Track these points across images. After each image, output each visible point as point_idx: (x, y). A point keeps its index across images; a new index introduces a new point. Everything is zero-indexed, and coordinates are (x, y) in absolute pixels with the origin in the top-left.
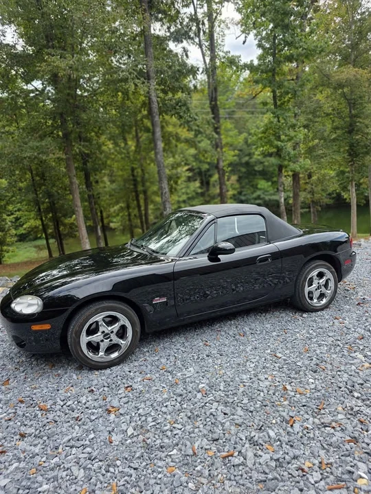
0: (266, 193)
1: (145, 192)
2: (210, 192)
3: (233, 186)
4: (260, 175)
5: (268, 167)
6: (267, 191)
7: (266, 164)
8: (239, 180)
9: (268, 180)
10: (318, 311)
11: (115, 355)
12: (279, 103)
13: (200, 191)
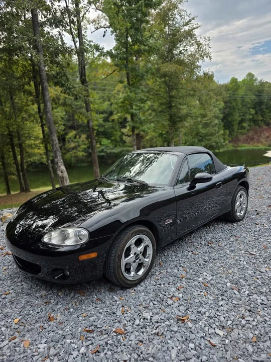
0: (108, 148)
1: (20, 146)
2: (66, 146)
3: (84, 142)
4: (103, 135)
5: (107, 128)
6: (109, 147)
7: (106, 127)
9: (108, 138)
12: (131, 82)
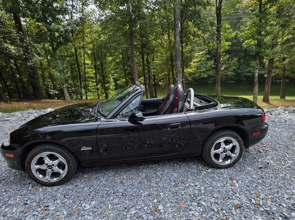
8: (239, 61)
10: (221, 168)
11: (55, 179)
12: (263, 9)
13: (213, 66)
